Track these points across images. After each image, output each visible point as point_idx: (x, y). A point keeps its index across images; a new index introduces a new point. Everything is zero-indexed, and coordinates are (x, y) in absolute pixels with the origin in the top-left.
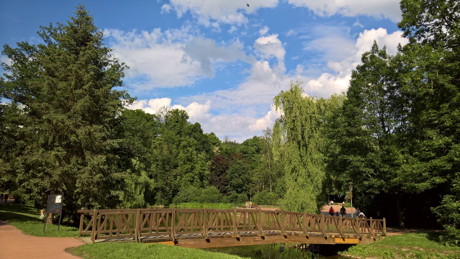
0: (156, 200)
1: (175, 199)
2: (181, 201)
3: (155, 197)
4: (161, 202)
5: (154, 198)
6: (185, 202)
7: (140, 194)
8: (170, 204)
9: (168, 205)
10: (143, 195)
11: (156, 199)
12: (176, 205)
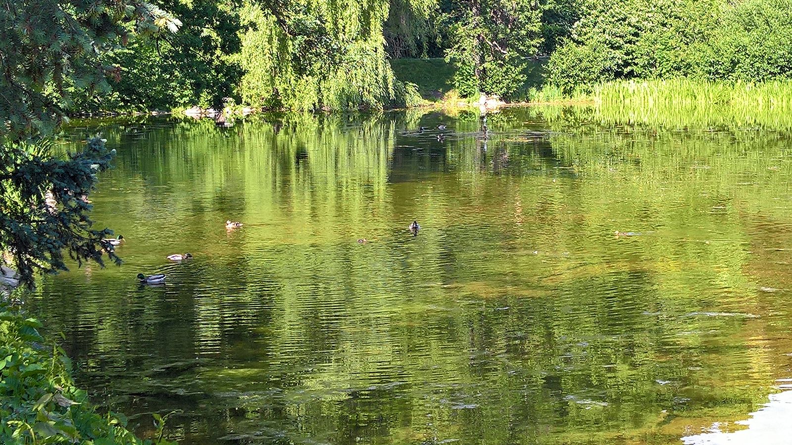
0: (451, 69)
1: (558, 60)
2: (597, 70)
3: (450, 54)
4: (482, 79)
5: (443, 55)
6: (618, 75)
7: (365, 33)
8: (533, 91)
9: (521, 94)
10: (377, 39)
11: (453, 60)
12: (568, 92)
